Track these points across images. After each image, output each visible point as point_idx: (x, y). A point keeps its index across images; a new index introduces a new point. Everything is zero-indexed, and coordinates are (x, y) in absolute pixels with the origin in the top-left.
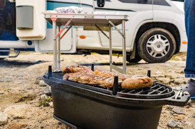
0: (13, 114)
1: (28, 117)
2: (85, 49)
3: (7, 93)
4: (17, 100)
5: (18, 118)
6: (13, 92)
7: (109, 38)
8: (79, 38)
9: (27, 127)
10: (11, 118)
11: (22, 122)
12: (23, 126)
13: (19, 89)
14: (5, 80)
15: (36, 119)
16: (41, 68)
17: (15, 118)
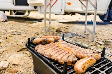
0: (12, 61)
1: (21, 64)
2: (70, 12)
3: (15, 44)
4: (19, 50)
5: (15, 65)
6: (18, 44)
7: (85, 7)
8: (66, 4)
9: (18, 73)
10: (11, 64)
11: (16, 68)
12: (16, 72)
13: (22, 42)
14: (17, 34)
15: (25, 66)
16: (40, 25)
17: (13, 65)
